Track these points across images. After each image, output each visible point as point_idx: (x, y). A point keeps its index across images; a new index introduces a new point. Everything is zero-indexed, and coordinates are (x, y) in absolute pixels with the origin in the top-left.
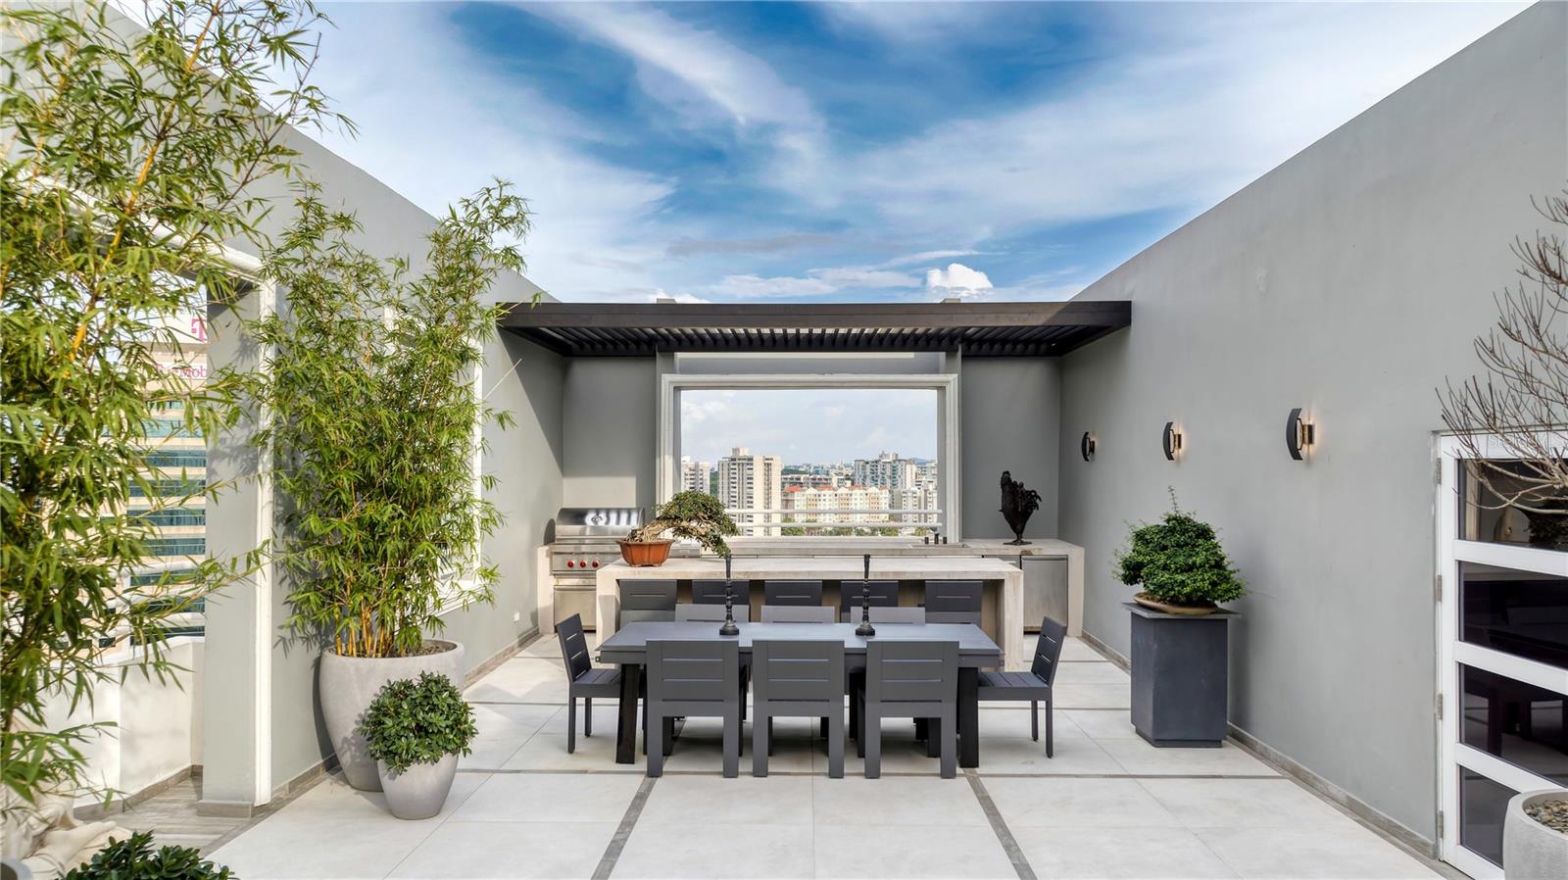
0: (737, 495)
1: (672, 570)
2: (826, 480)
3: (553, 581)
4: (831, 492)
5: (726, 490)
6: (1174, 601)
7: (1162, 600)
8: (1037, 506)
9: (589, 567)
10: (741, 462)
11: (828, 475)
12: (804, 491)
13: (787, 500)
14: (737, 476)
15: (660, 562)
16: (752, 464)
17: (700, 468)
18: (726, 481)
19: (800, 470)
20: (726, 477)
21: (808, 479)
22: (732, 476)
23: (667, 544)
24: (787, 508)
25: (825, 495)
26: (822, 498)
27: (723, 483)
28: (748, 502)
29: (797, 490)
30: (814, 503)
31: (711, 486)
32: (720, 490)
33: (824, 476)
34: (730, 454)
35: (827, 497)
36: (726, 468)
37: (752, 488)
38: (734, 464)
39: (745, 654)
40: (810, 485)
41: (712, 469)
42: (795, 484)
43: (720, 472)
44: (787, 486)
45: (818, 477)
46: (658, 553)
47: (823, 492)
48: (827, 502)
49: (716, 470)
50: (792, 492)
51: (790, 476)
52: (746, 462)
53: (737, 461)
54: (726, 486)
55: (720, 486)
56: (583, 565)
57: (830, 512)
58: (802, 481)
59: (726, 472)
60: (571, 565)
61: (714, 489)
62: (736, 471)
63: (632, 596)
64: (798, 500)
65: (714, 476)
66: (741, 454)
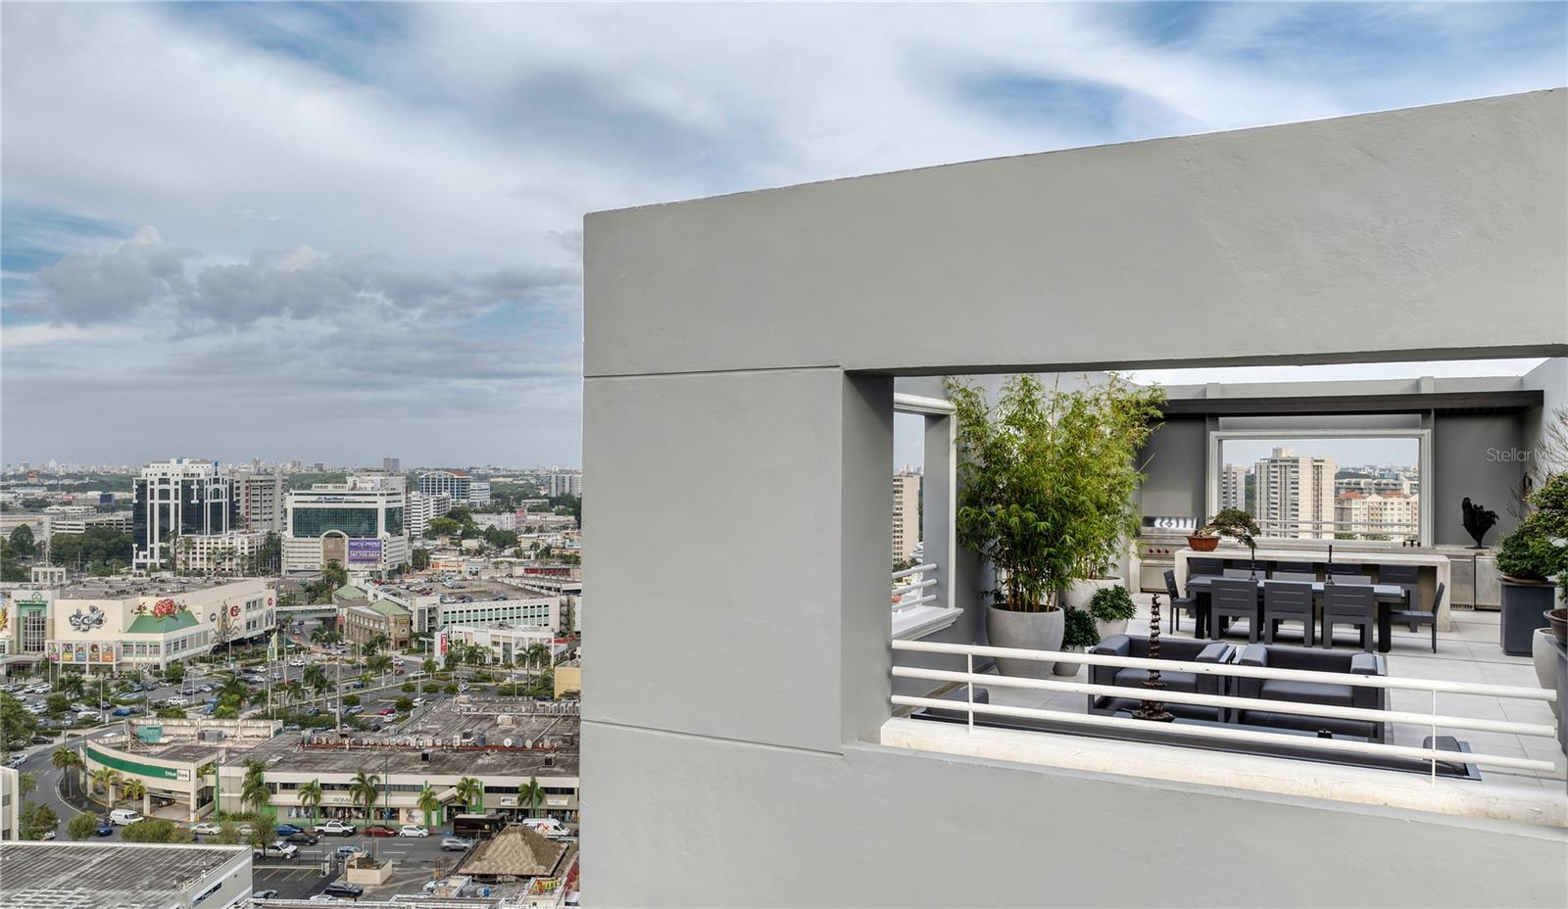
0: (1278, 501)
1: (1218, 554)
2: (1395, 485)
3: (1139, 561)
4: (1401, 500)
5: (1264, 496)
6: (1518, 576)
7: (1512, 576)
8: (1494, 523)
9: (1163, 553)
10: (1282, 464)
11: (1397, 479)
12: (1364, 498)
13: (1343, 509)
14: (1278, 480)
15: (1211, 549)
16: (1297, 467)
17: (1233, 470)
18: (1264, 486)
19: (1361, 472)
20: (1264, 480)
21: (1370, 484)
22: (1272, 479)
23: (1216, 539)
24: (1341, 520)
25: (1392, 503)
26: (1389, 506)
27: (1261, 488)
28: (1293, 510)
29: (1355, 497)
30: (1378, 512)
31: (1247, 490)
32: (1258, 496)
33: (1392, 481)
34: (1270, 456)
35: (1396, 506)
36: (1264, 470)
37: (1297, 494)
38: (1276, 467)
39: (1260, 589)
40: (1373, 491)
41: (1249, 471)
42: (1353, 490)
43: (1258, 475)
44: (1342, 492)
45: (1384, 481)
46: (1211, 544)
47: (1390, 500)
48: (1396, 511)
49: (1253, 472)
50: (1349, 499)
51: (1346, 481)
52: (1290, 464)
53: (1279, 463)
54: (1264, 491)
55: (1258, 490)
56: (1159, 551)
57: (1400, 524)
58: (1362, 486)
59: (1264, 476)
60: (1151, 551)
61: (1250, 495)
62: (1278, 475)
63: (1195, 566)
64: (1356, 509)
65: (1250, 480)
66: (1284, 455)
